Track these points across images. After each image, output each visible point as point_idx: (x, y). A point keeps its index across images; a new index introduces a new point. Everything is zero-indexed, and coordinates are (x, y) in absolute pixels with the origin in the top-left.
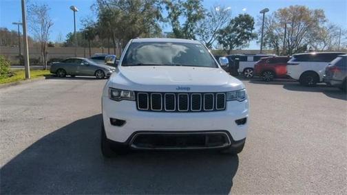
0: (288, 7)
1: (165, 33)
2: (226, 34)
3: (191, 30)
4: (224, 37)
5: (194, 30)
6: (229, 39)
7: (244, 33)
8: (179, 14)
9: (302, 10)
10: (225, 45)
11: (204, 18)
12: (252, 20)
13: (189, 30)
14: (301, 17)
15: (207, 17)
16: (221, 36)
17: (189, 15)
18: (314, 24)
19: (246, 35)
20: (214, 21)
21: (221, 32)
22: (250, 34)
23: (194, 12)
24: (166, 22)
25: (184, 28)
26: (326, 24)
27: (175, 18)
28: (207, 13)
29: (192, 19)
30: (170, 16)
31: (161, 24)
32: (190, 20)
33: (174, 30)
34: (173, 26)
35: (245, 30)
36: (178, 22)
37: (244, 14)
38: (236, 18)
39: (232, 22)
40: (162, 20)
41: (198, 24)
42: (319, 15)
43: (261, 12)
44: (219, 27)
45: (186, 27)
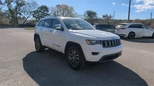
1: (4, 10)
3: (19, 10)
4: (35, 14)
6: (38, 16)
8: (11, 1)
9: (66, 6)
10: (36, 18)
11: (25, 5)
12: (48, 8)
13: (18, 10)
14: (66, 9)
15: (27, 5)
17: (17, 3)
18: (70, 12)
19: (45, 14)
20: (30, 7)
21: (34, 12)
22: (48, 14)
23: (20, 2)
24: (4, 4)
25: (15, 9)
26: (74, 12)
27: (9, 3)
28: (27, 3)
29: (19, 5)
30: (6, 2)
33: (9, 9)
34: (8, 7)
35: (45, 12)
36: (11, 6)
37: (44, 5)
38: (41, 7)
39: (39, 8)
40: (1, 4)
41: (22, 8)
42: (72, 8)
43: (56, 6)
44: (33, 10)
45: (16, 9)
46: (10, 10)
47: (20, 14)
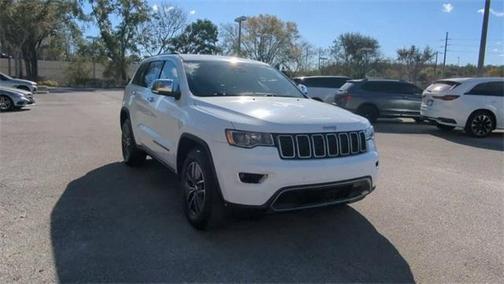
0: (257, 16)
1: (88, 37)
2: (181, 45)
3: (130, 37)
5: (134, 37)
7: (205, 46)
8: (110, 10)
9: (274, 21)
11: (149, 20)
12: (215, 29)
13: (126, 36)
14: (272, 30)
15: (153, 19)
16: (173, 47)
17: (126, 14)
18: (287, 39)
19: (207, 49)
20: (162, 24)
21: (174, 41)
22: (213, 48)
23: (134, 11)
24: (91, 19)
25: (119, 32)
26: (298, 41)
27: (104, 16)
28: (152, 13)
29: (131, 20)
30: (95, 12)
31: (80, 24)
32: (127, 21)
33: (102, 34)
34: (101, 27)
35: (206, 42)
36: (109, 23)
37: (203, 20)
38: (194, 24)
39: (188, 29)
40: (82, 17)
41: (139, 29)
42: (292, 28)
43: (236, 20)
44: (170, 35)
45: (123, 31)
46: (104, 35)
47: (134, 48)
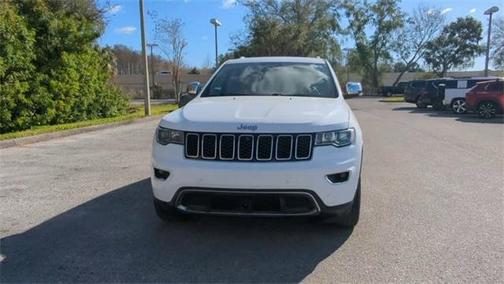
1: (345, 49)
2: (437, 49)
3: (383, 45)
4: (434, 52)
5: (388, 45)
6: (442, 56)
7: (467, 46)
8: (365, 22)
10: (436, 65)
11: (401, 26)
12: (479, 26)
13: (380, 44)
15: (407, 25)
16: (429, 51)
17: (380, 22)
19: (468, 49)
20: (418, 29)
21: (429, 45)
22: (475, 47)
23: (387, 18)
24: (347, 33)
25: (373, 42)
27: (359, 29)
28: (407, 18)
29: (385, 28)
30: (352, 25)
31: (338, 38)
32: (381, 30)
33: (357, 45)
34: (357, 39)
35: (468, 42)
36: (364, 34)
37: (464, 18)
38: (453, 24)
39: (446, 30)
40: (340, 32)
41: (394, 35)
44: (427, 37)
45: (376, 41)
46: (360, 47)
47: (387, 56)
